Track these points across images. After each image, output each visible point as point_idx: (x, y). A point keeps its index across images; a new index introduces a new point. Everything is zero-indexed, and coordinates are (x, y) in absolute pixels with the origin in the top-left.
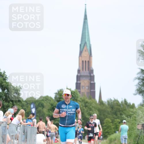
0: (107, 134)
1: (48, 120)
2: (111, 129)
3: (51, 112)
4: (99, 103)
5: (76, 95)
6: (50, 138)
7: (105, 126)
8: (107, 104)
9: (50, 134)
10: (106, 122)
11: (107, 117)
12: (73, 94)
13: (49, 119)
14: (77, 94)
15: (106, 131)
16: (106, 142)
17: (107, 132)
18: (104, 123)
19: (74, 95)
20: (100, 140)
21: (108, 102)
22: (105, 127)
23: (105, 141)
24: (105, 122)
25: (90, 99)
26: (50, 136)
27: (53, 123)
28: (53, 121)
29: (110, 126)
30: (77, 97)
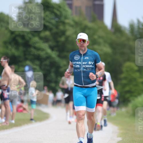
0: (128, 95)
1: (4, 65)
2: (136, 85)
3: (10, 47)
4: (113, 30)
5: (64, 13)
6: (8, 102)
7: (125, 78)
8: (128, 32)
9: (8, 94)
10: (127, 71)
11: (129, 60)
12: (58, 10)
13: (7, 62)
14: (64, 10)
15: (127, 88)
16: (127, 112)
17: (129, 92)
18: (121, 72)
19: (58, 13)
20: (113, 107)
21: (132, 26)
22: (124, 82)
23: (124, 110)
24: (124, 69)
25: (93, 20)
26: (9, 99)
27: (14, 70)
28: (13, 66)
29: (135, 79)
30: (66, 18)
